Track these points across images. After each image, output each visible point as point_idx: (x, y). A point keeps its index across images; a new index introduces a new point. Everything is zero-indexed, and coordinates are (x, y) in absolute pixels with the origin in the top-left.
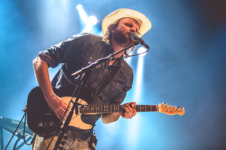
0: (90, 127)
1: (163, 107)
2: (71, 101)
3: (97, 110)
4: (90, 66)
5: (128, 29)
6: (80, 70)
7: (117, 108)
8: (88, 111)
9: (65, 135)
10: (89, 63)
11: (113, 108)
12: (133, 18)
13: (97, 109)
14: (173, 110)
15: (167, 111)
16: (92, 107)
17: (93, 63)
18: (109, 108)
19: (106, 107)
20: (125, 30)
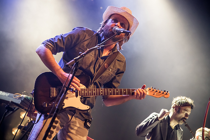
0: (88, 107)
1: (151, 91)
6: (74, 60)
7: (111, 92)
8: (86, 94)
11: (107, 91)
13: (94, 92)
14: (160, 93)
15: (154, 94)
16: (90, 91)
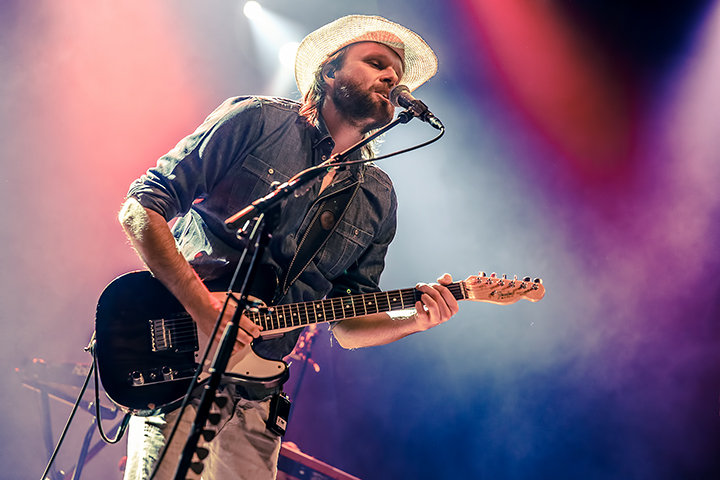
0: (280, 367)
1: (480, 285)
3: (294, 317)
5: (374, 76)
6: (250, 208)
7: (351, 305)
8: (270, 325)
9: (218, 395)
11: (338, 306)
12: (388, 44)
13: (295, 314)
14: (511, 289)
15: (492, 294)
16: (280, 312)
17: (285, 185)
18: (328, 306)
19: (318, 306)
20: (366, 80)
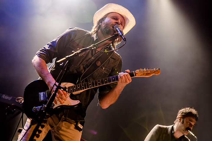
0: (78, 102)
2: (55, 84)
4: (73, 54)
8: (75, 90)
10: (73, 51)
13: (83, 86)
15: (144, 74)
17: (76, 52)
19: (90, 83)
